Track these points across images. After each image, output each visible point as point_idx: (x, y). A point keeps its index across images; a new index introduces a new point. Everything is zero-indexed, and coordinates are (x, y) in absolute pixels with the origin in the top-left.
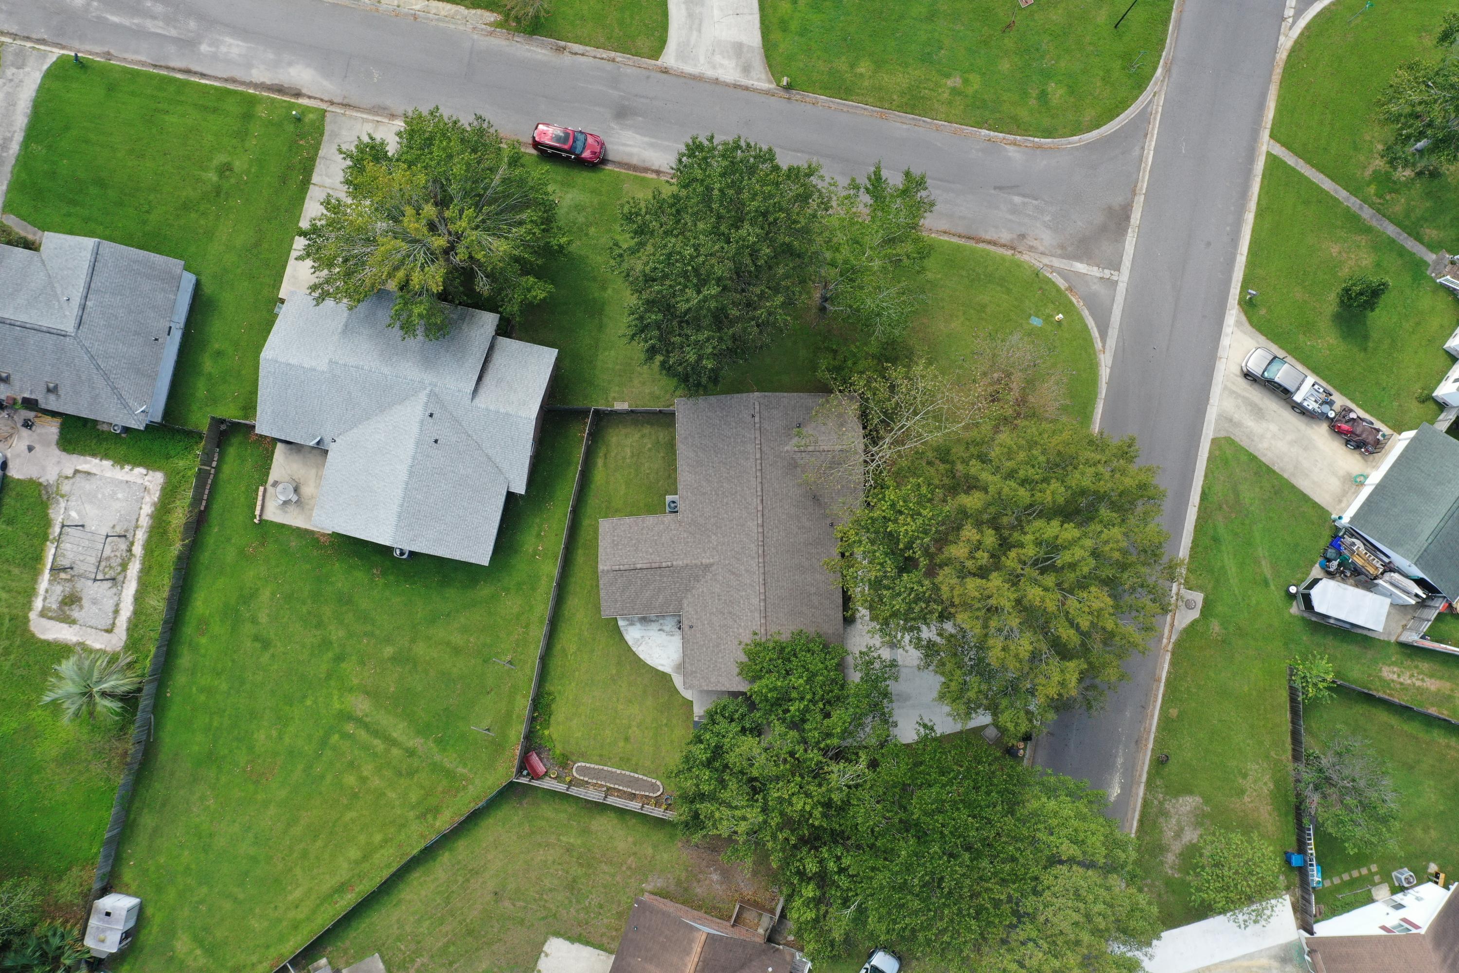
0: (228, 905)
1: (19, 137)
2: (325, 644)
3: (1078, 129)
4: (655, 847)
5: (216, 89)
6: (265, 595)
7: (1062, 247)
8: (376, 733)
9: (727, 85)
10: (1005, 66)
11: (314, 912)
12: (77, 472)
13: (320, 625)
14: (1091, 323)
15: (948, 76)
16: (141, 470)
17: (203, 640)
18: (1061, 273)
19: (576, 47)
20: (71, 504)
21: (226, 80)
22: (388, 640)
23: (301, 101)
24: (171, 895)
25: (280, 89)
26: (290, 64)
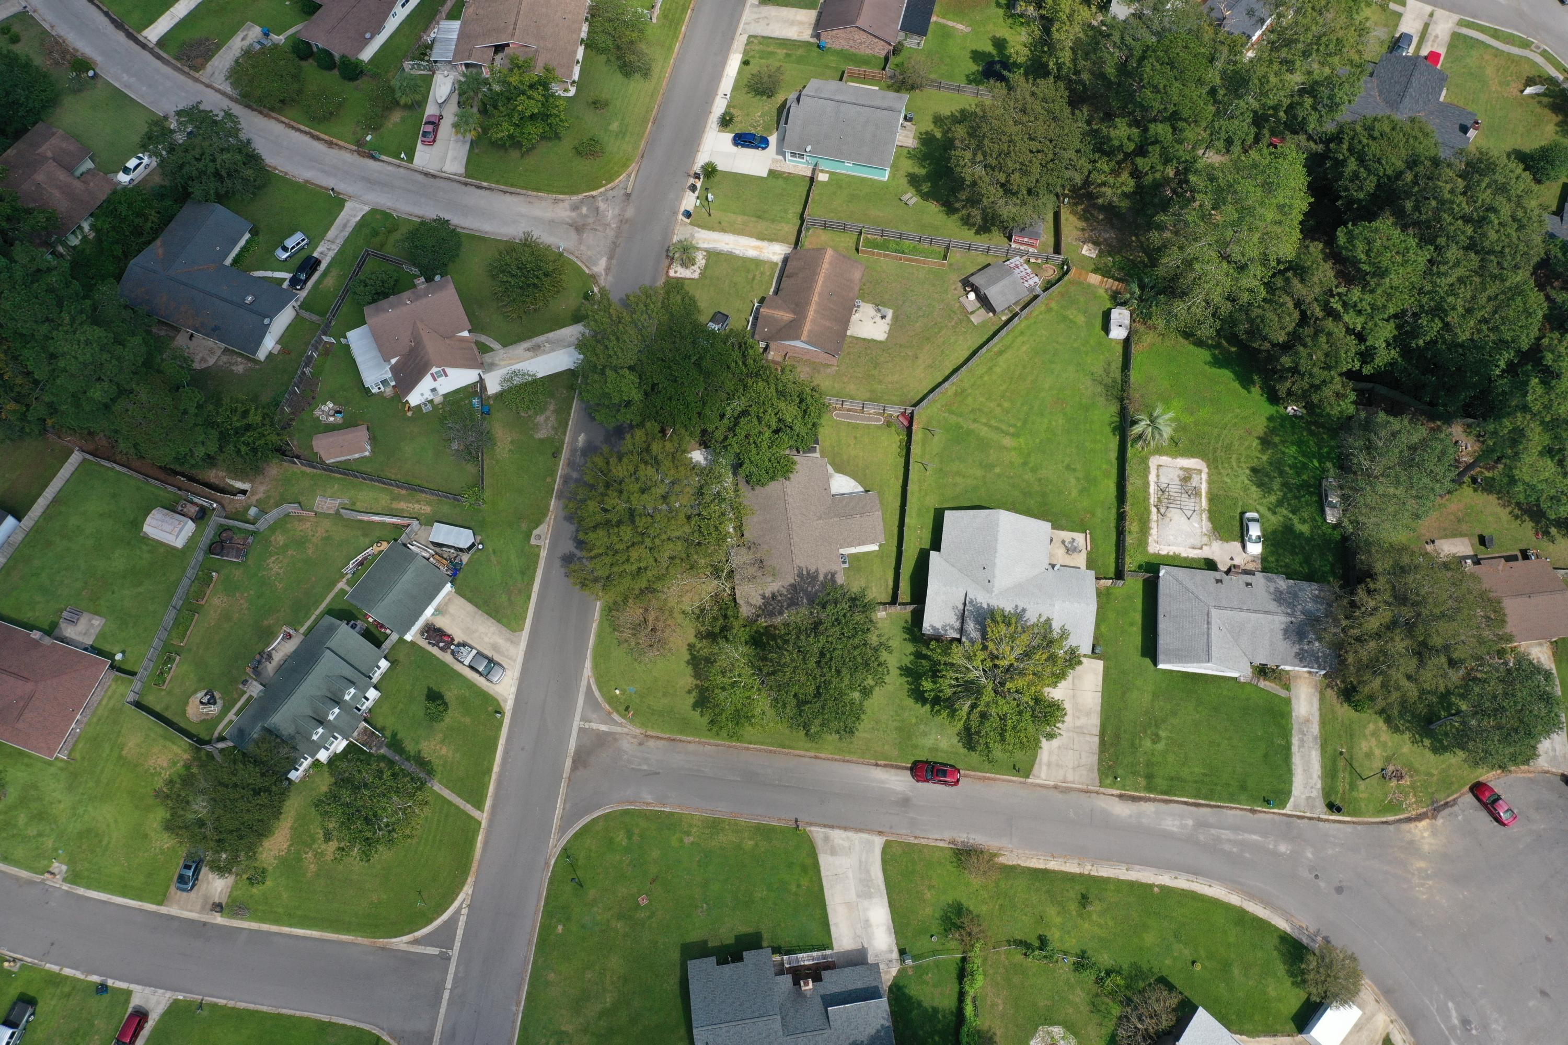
0: (1061, 340)
1: (1295, 749)
2: (1034, 470)
3: (606, 817)
4: (833, 387)
5: (1175, 795)
6: (1074, 493)
7: (615, 740)
8: (997, 428)
9: (839, 827)
10: (655, 854)
11: (1013, 341)
12: (1201, 548)
13: (1040, 480)
14: (597, 694)
15: (692, 843)
16: (1163, 552)
17: (1104, 466)
18: (616, 723)
19: (941, 844)
20: (1199, 531)
21: (1171, 801)
22: (999, 476)
23: (1118, 792)
24: (1093, 342)
25: (1134, 799)
26: (1130, 816)
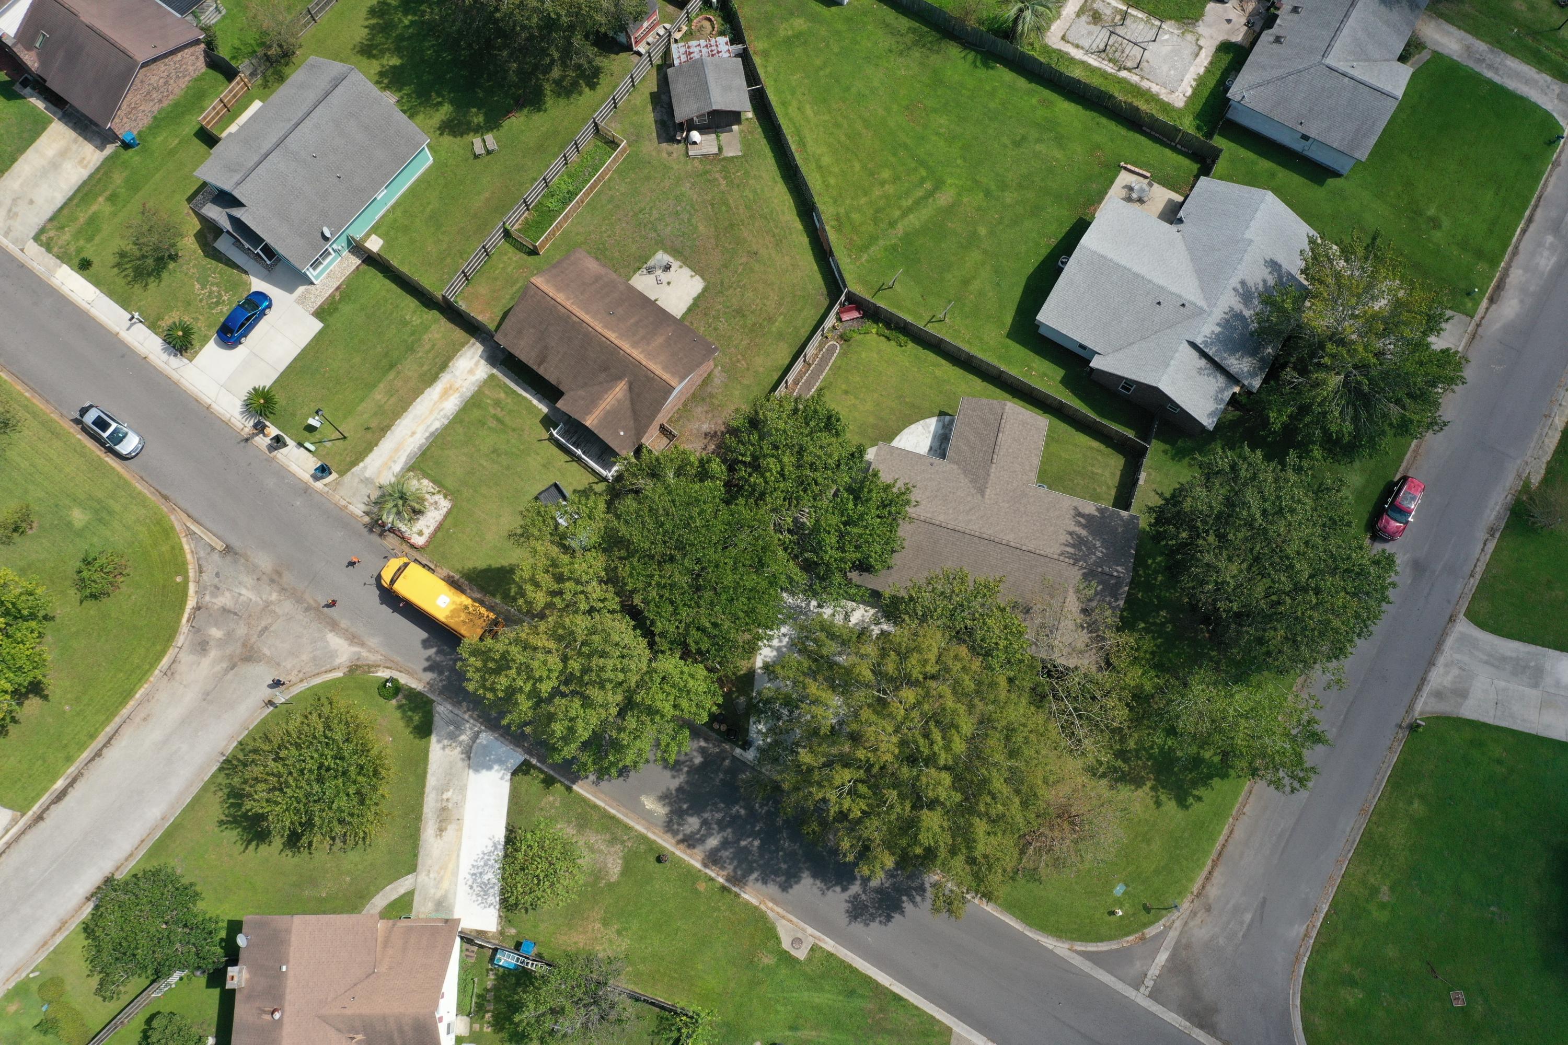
0: (818, 62)
1: (1497, 79)
2: (1003, 186)
3: (1307, 1006)
4: (748, 387)
5: (1511, 238)
6: (1058, 154)
7: (1188, 946)
8: (917, 203)
9: (1426, 672)
10: (1391, 952)
11: (791, 119)
12: (1201, 48)
13: (1020, 186)
14: (1103, 947)
15: (1392, 889)
16: (1189, 92)
17: (1034, 101)
18: (1161, 936)
19: (1491, 546)
20: (1175, 38)
21: (1516, 247)
22: (992, 233)
23: (1485, 303)
24: (840, 26)
25: (1500, 287)
26: (1522, 301)
